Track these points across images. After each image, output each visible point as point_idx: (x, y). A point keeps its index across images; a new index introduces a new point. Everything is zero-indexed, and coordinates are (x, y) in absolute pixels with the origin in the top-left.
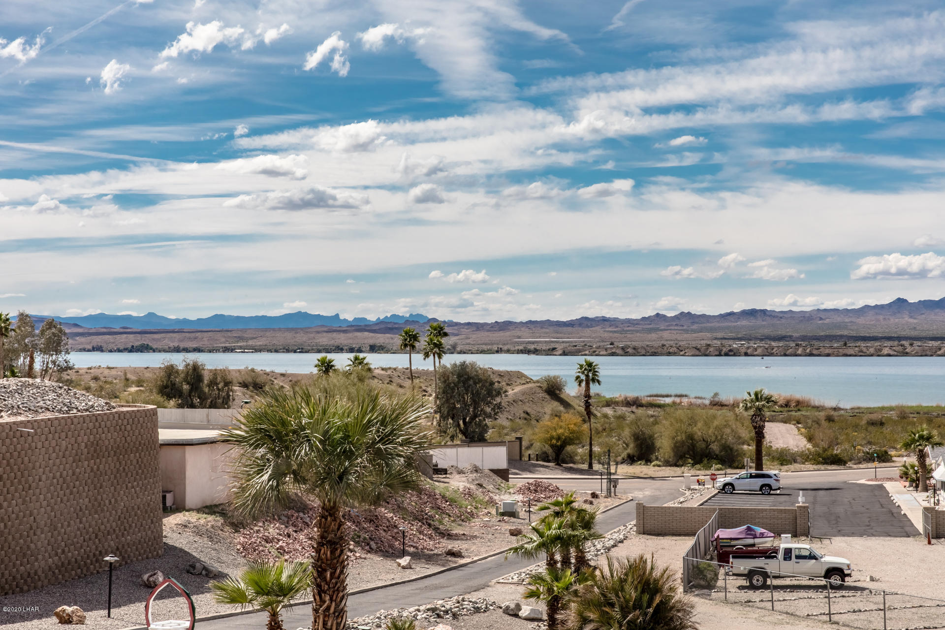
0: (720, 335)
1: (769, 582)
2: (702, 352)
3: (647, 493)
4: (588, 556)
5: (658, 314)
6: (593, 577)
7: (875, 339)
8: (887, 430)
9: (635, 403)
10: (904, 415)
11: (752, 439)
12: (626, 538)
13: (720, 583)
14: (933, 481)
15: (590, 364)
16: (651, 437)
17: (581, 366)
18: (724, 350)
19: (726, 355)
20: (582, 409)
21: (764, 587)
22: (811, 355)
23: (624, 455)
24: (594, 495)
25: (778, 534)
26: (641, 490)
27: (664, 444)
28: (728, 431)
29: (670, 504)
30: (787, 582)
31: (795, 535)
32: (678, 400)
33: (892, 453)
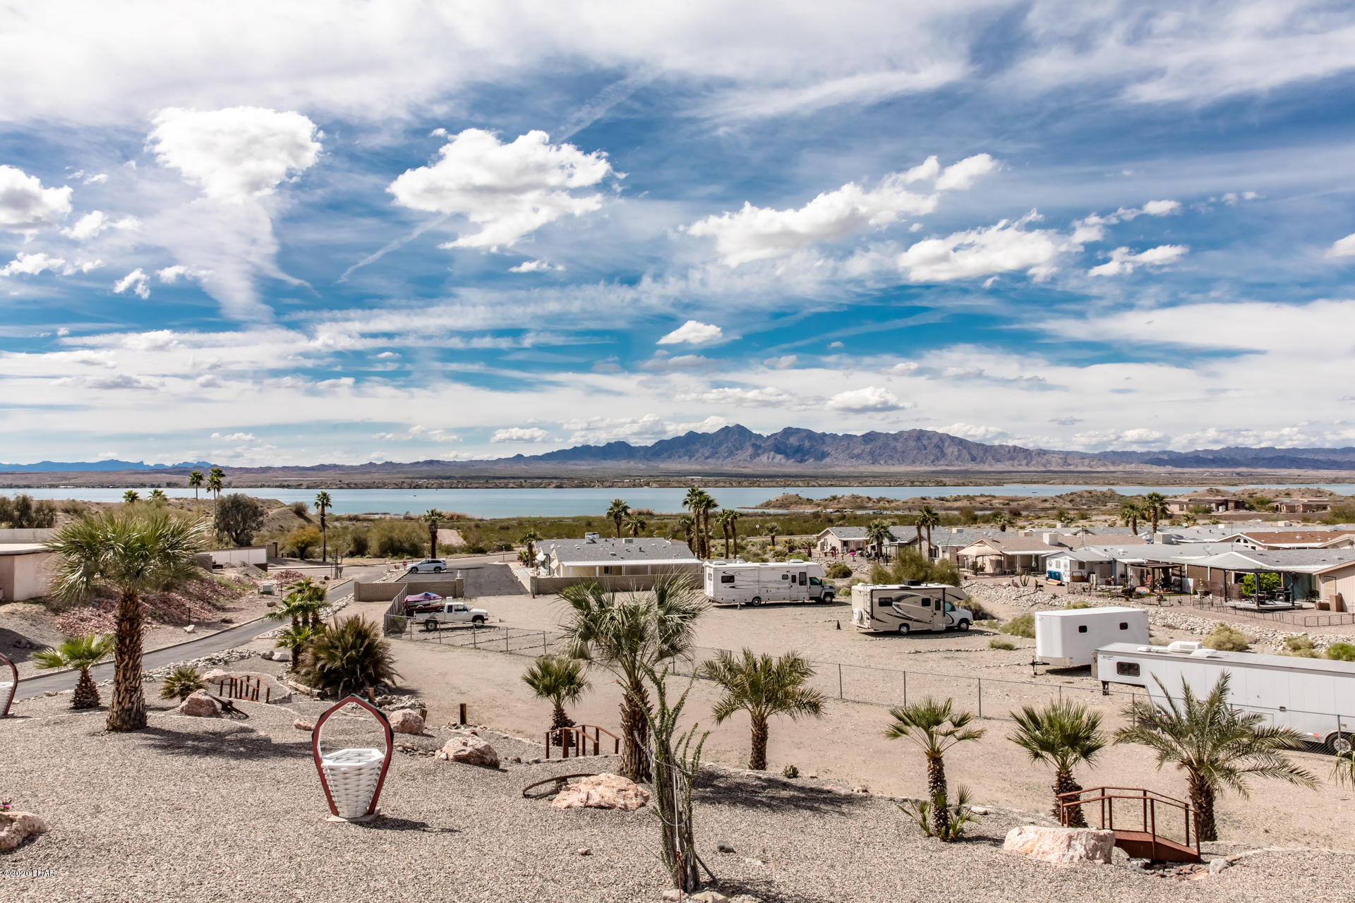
0: (410, 476)
1: (438, 627)
2: (399, 486)
3: (362, 575)
4: (321, 617)
5: (371, 463)
6: (324, 630)
7: (504, 478)
8: (511, 532)
9: (356, 519)
10: (521, 523)
11: (429, 539)
12: (347, 604)
13: (408, 629)
14: (536, 561)
15: (325, 495)
16: (365, 540)
17: (319, 496)
18: (413, 485)
19: (415, 488)
20: (319, 523)
21: (436, 629)
22: (466, 488)
23: (347, 551)
24: (326, 578)
25: (444, 597)
26: (358, 573)
27: (374, 544)
28: (414, 535)
29: (377, 582)
30: (450, 626)
31: (455, 597)
32: (383, 516)
33: (514, 545)
